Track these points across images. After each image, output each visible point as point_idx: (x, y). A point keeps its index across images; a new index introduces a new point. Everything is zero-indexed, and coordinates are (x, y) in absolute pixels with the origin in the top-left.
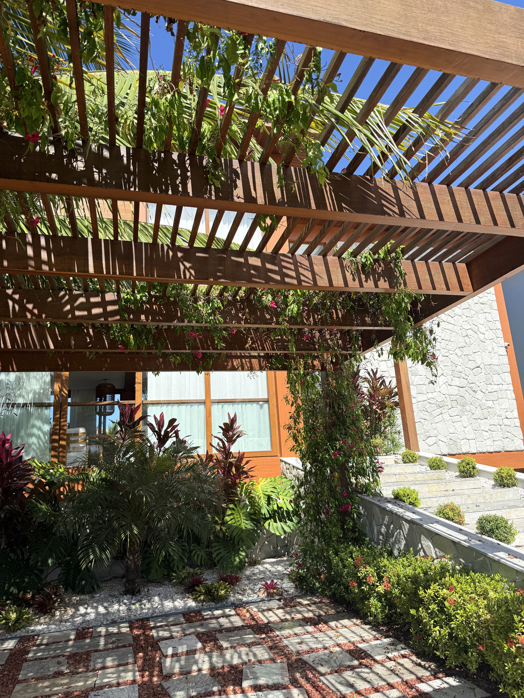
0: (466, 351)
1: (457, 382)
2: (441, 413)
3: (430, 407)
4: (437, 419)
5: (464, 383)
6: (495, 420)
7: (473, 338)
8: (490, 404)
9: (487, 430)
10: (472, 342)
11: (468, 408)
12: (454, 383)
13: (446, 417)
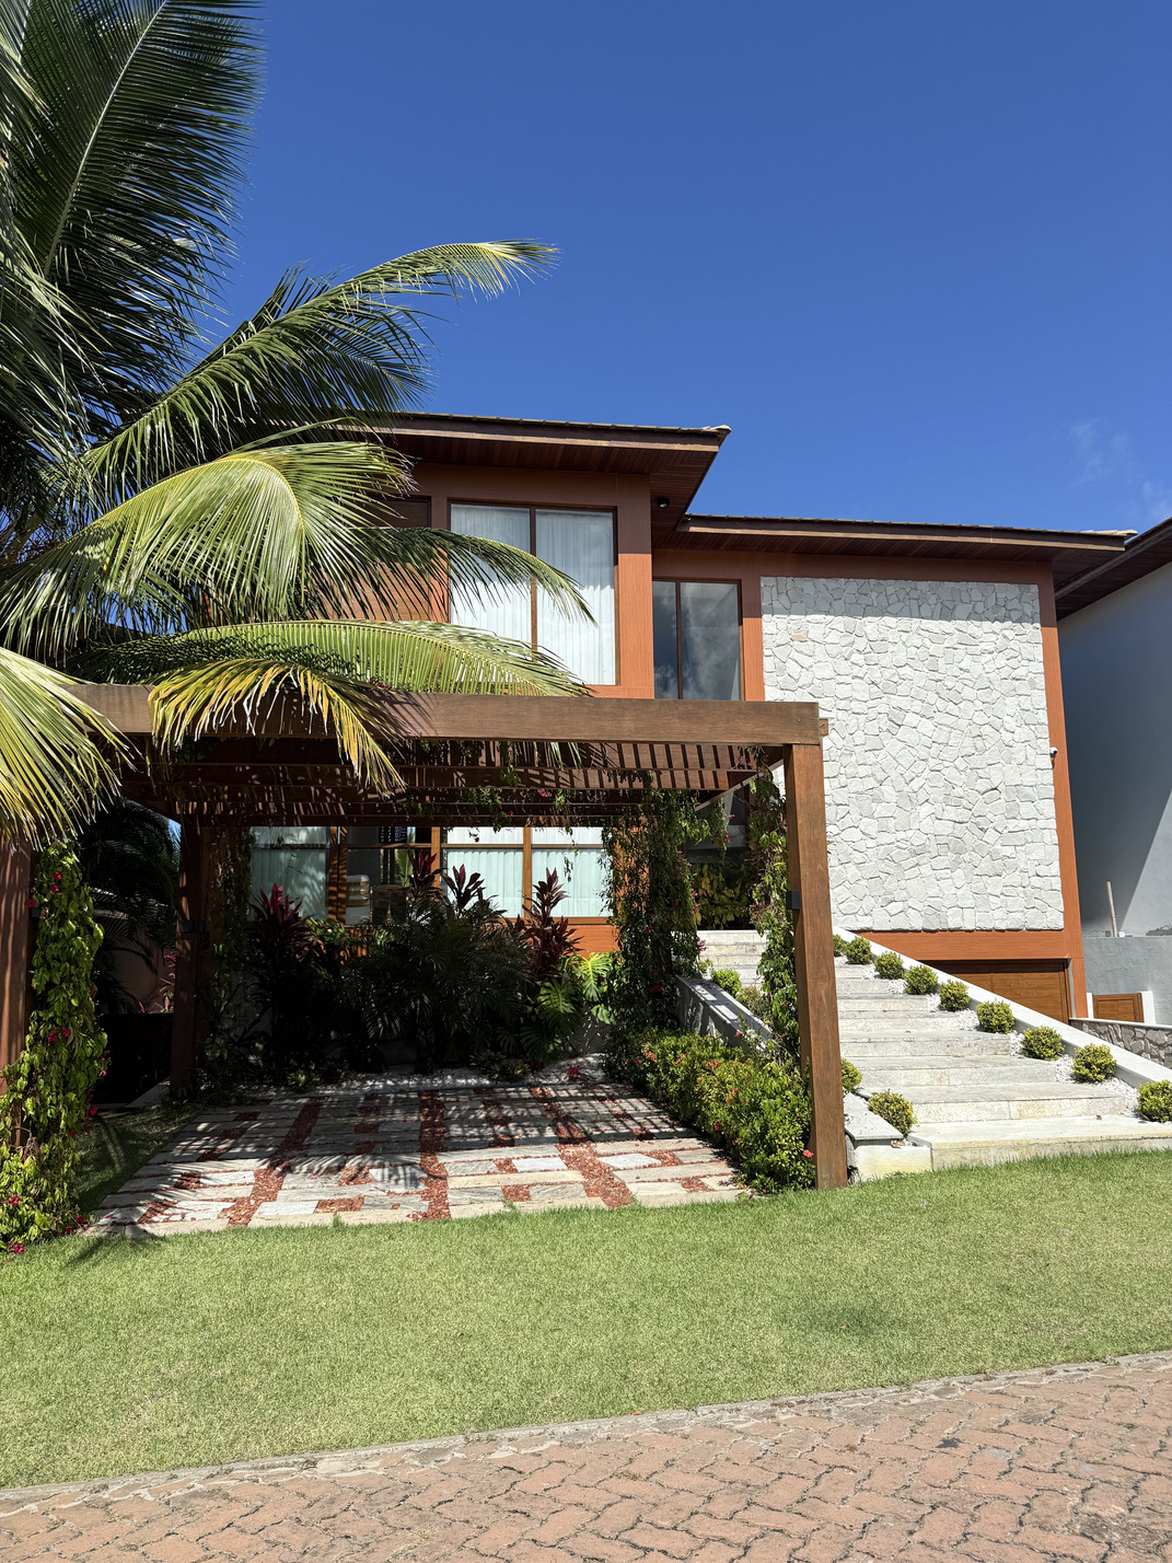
0: (975, 761)
1: (952, 813)
2: (918, 865)
3: (899, 853)
4: (908, 874)
5: (964, 814)
6: (1016, 878)
7: (990, 740)
8: (1009, 851)
9: (998, 893)
10: (988, 746)
11: (966, 857)
12: (946, 815)
13: (926, 870)
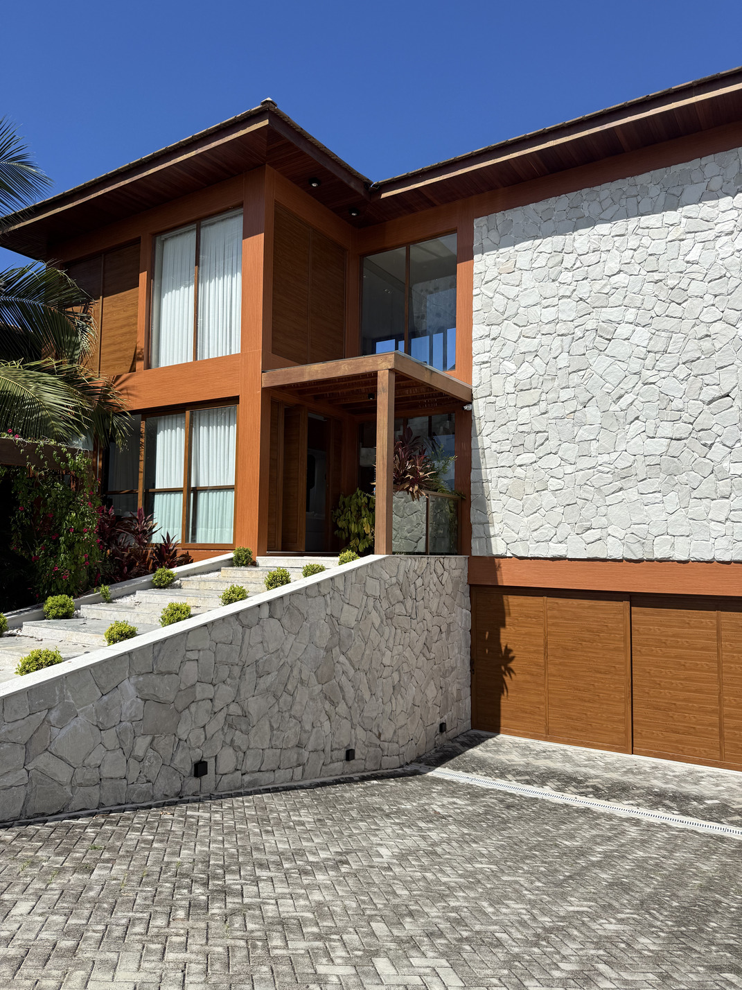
1: (667, 429)
2: (621, 489)
3: (600, 478)
4: (610, 500)
5: (682, 429)
9: (723, 519)
11: (683, 478)
12: (659, 433)
13: (632, 494)
